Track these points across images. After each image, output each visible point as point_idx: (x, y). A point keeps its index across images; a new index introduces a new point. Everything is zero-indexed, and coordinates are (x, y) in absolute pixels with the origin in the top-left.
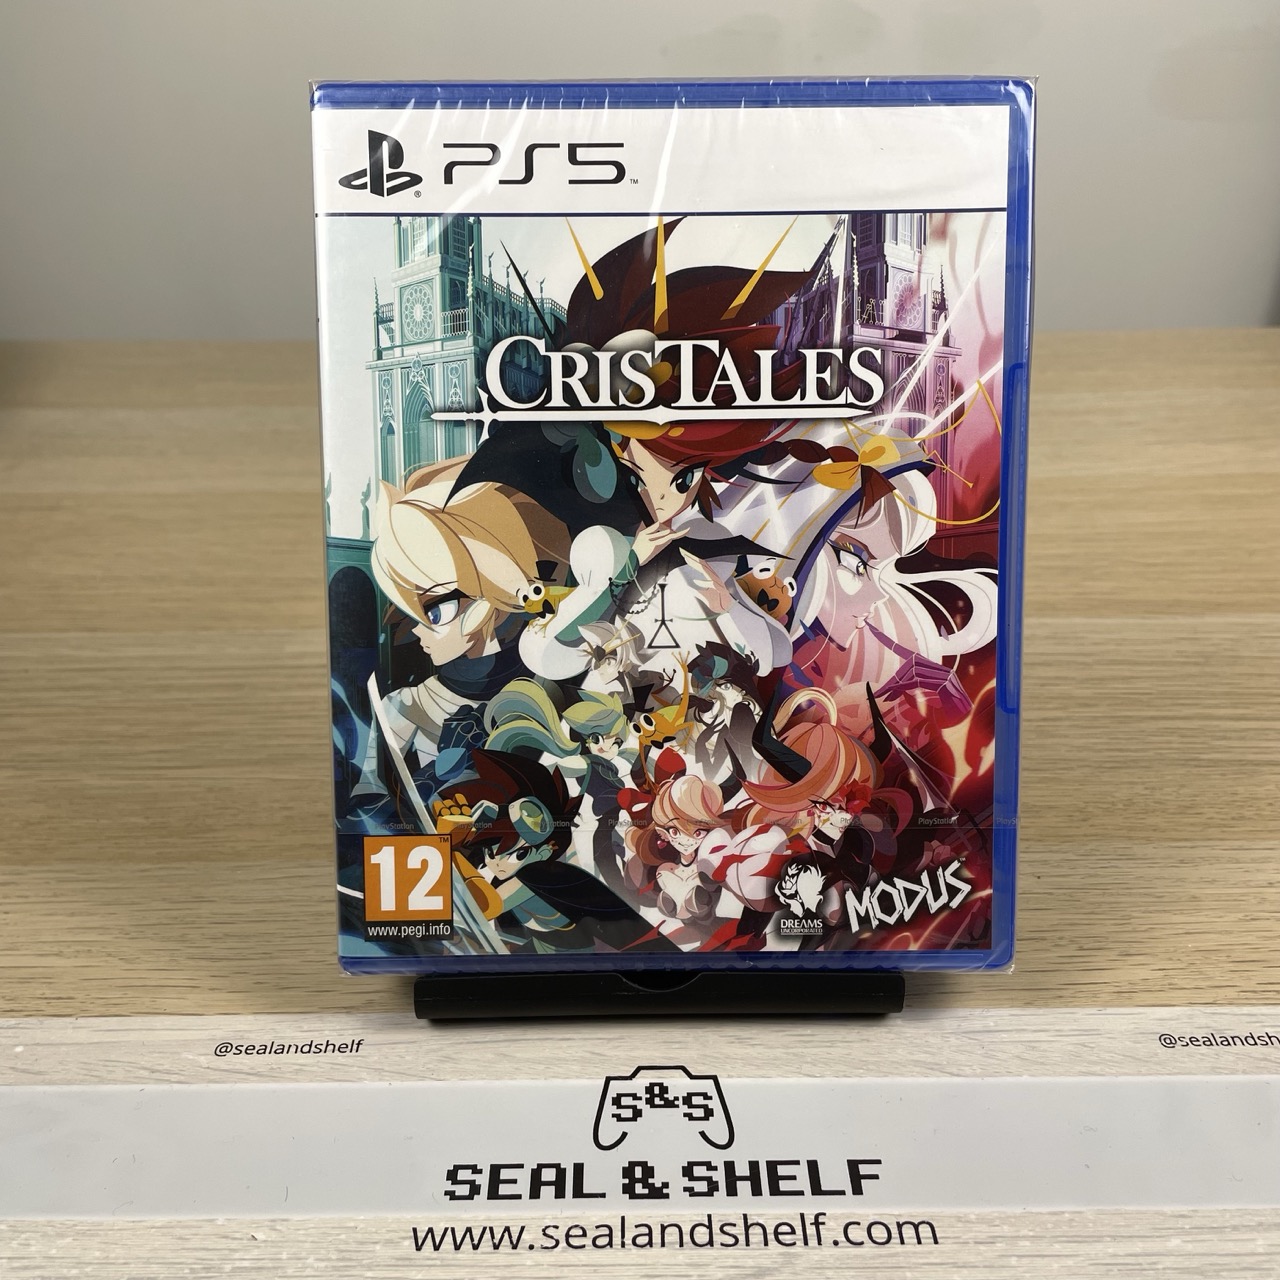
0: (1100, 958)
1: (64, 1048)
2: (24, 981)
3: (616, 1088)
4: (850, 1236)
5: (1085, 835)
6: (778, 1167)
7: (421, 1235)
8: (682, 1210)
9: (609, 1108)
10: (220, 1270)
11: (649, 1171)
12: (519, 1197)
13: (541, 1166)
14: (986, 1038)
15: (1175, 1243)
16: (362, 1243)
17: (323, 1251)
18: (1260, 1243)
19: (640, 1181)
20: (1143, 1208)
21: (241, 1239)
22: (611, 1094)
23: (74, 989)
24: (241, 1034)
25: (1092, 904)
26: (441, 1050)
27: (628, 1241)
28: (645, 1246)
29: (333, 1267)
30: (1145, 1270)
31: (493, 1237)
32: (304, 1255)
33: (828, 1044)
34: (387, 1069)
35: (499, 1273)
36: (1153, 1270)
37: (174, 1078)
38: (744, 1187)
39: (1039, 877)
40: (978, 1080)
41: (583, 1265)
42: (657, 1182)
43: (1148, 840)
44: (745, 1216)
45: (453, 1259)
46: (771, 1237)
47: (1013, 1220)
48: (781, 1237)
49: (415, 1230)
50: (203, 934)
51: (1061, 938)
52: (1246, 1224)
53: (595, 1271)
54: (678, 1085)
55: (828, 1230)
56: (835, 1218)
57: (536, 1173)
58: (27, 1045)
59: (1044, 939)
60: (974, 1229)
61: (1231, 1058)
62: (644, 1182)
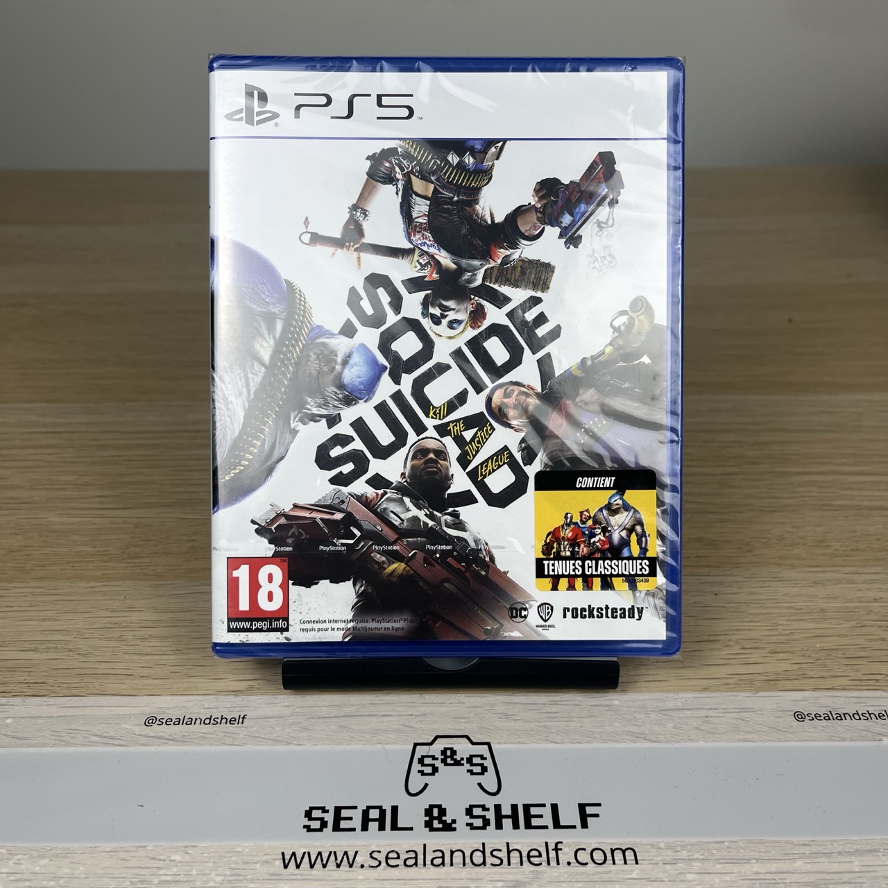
0: (756, 656)
1: (40, 721)
2: (11, 670)
3: (421, 751)
4: (579, 858)
5: (750, 563)
6: (532, 808)
7: (287, 857)
8: (465, 839)
9: (416, 766)
10: (150, 882)
11: (443, 812)
12: (354, 830)
13: (369, 808)
14: (675, 714)
15: (799, 864)
16: (247, 863)
17: (221, 869)
18: (856, 864)
19: (436, 819)
20: (779, 839)
21: (164, 860)
22: (417, 756)
23: (46, 676)
24: (162, 710)
25: (752, 614)
26: (299, 723)
27: (428, 862)
28: (439, 865)
29: (228, 880)
30: (777, 883)
31: (336, 859)
32: (207, 871)
33: (568, 719)
34: (263, 736)
35: (340, 884)
36: (783, 883)
37: (116, 742)
38: (507, 823)
39: (716, 595)
40: (668, 745)
41: (398, 880)
42: (448, 819)
43: (793, 566)
44: (508, 844)
45: (310, 875)
46: (525, 859)
47: (689, 847)
48: (532, 859)
49: (283, 854)
50: (135, 636)
51: (729, 640)
52: (847, 850)
53: (405, 884)
54: (463, 749)
55: (564, 854)
56: (569, 845)
57: (366, 813)
58: (14, 718)
59: (718, 641)
60: (664, 853)
61: (843, 730)
62: (439, 818)
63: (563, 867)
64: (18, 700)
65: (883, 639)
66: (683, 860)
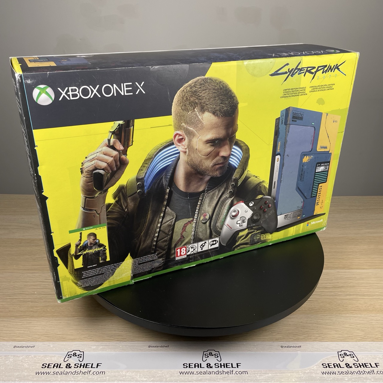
2: (118, 336)
4: (236, 373)
7: (181, 372)
8: (214, 369)
12: (193, 368)
15: (278, 374)
16: (173, 373)
19: (209, 366)
24: (151, 344)
27: (208, 373)
37: (143, 351)
38: (223, 367)
40: (255, 352)
41: (202, 376)
42: (211, 366)
45: (185, 376)
46: (226, 373)
47: (258, 371)
51: (269, 331)
52: (288, 372)
53: (204, 377)
56: (235, 371)
59: (267, 331)
60: (253, 372)
61: (290, 349)
63: (233, 374)
64: (121, 342)
65: (302, 331)
66: (256, 373)
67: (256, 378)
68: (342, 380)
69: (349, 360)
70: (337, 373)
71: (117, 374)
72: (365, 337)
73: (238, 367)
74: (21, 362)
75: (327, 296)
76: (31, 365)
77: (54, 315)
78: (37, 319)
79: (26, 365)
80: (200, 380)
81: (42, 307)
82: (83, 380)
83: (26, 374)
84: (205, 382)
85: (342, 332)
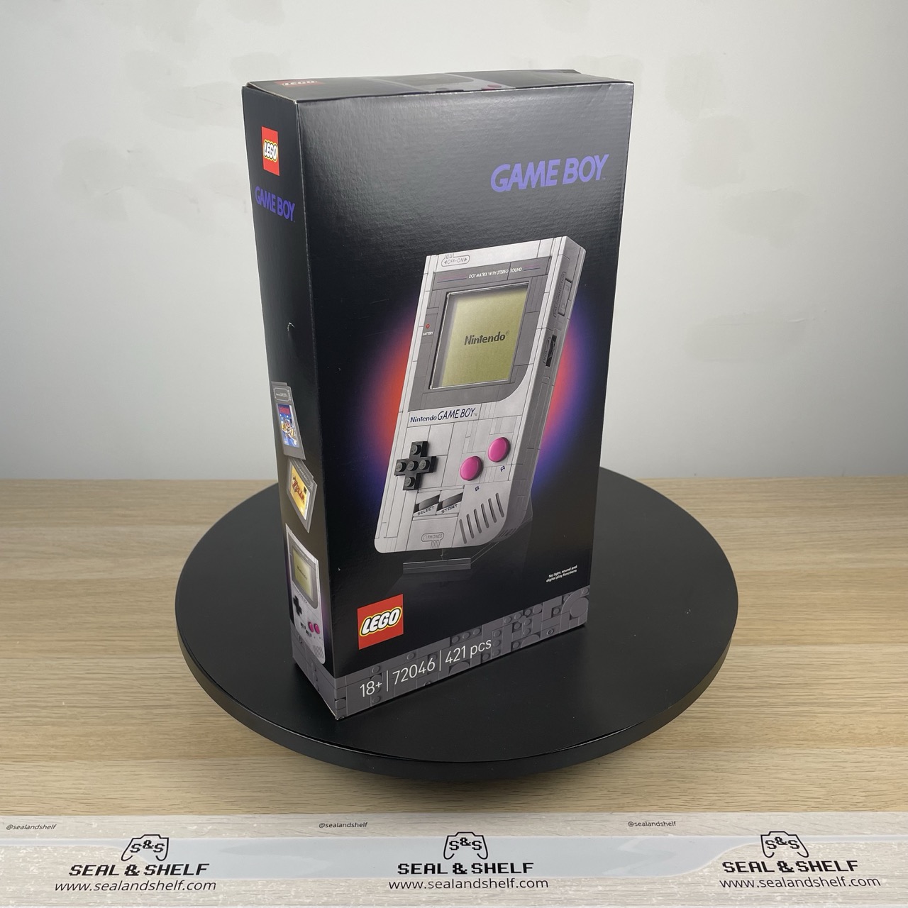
0: (614, 795)
1: (270, 825)
2: (250, 801)
3: (451, 839)
4: (522, 885)
6: (501, 865)
7: (392, 884)
8: (471, 877)
9: (449, 846)
10: (332, 894)
11: (461, 866)
12: (421, 873)
13: (427, 865)
14: (572, 823)
15: (619, 888)
16: (374, 886)
21: (337, 885)
22: (449, 841)
23: (268, 804)
24: (326, 820)
25: (616, 774)
26: (393, 826)
27: (455, 886)
28: (459, 888)
31: (414, 885)
32: (357, 890)
33: (520, 825)
34: (376, 832)
37: (308, 835)
38: (490, 871)
40: (567, 837)
41: (441, 893)
42: (463, 869)
45: (402, 891)
46: (498, 885)
47: (571, 880)
48: (501, 885)
49: (390, 883)
51: (602, 787)
52: (642, 882)
53: (445, 895)
54: (470, 838)
55: (515, 883)
56: (517, 879)
57: (426, 867)
58: (257, 824)
60: (560, 883)
61: (650, 830)
62: (459, 869)
63: (515, 889)
64: (257, 816)
65: (679, 788)
66: (568, 886)
67: (566, 896)
68: (769, 899)
69: (786, 853)
70: (756, 883)
71: (243, 888)
72: (827, 802)
73: (525, 871)
74: (24, 861)
75: (743, 706)
76: (45, 868)
77: (103, 753)
78: (61, 764)
79: (34, 870)
80: (438, 902)
81: (77, 736)
82: (164, 902)
83: (32, 889)
84: (447, 905)
85: (773, 789)
